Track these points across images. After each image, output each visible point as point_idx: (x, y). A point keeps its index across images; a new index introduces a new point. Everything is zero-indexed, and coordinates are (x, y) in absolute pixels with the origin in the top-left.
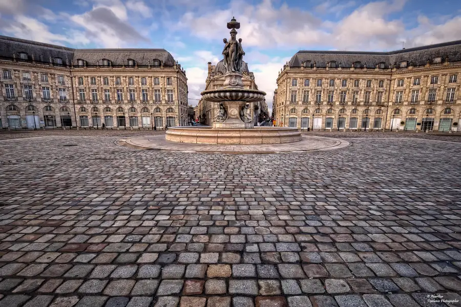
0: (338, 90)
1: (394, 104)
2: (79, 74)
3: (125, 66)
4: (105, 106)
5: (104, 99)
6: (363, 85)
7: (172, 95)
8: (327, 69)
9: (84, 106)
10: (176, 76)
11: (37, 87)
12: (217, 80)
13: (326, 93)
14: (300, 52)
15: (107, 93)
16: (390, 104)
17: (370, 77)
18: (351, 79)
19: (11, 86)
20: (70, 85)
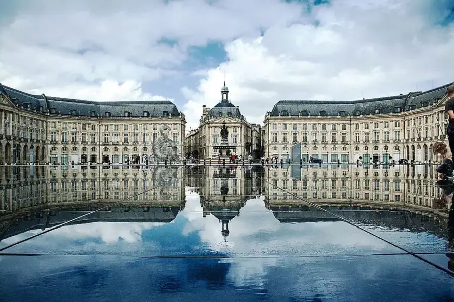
0: (310, 132)
1: (354, 143)
2: (106, 123)
3: (142, 116)
4: (124, 147)
5: (123, 141)
6: (329, 128)
7: (176, 137)
8: (300, 116)
9: (108, 147)
10: (180, 123)
11: (80, 134)
12: (212, 123)
13: (300, 134)
14: (280, 102)
15: (126, 137)
16: (352, 143)
17: (334, 122)
18: (319, 124)
19: (66, 133)
20: (99, 131)
